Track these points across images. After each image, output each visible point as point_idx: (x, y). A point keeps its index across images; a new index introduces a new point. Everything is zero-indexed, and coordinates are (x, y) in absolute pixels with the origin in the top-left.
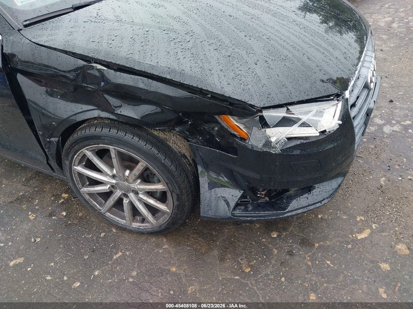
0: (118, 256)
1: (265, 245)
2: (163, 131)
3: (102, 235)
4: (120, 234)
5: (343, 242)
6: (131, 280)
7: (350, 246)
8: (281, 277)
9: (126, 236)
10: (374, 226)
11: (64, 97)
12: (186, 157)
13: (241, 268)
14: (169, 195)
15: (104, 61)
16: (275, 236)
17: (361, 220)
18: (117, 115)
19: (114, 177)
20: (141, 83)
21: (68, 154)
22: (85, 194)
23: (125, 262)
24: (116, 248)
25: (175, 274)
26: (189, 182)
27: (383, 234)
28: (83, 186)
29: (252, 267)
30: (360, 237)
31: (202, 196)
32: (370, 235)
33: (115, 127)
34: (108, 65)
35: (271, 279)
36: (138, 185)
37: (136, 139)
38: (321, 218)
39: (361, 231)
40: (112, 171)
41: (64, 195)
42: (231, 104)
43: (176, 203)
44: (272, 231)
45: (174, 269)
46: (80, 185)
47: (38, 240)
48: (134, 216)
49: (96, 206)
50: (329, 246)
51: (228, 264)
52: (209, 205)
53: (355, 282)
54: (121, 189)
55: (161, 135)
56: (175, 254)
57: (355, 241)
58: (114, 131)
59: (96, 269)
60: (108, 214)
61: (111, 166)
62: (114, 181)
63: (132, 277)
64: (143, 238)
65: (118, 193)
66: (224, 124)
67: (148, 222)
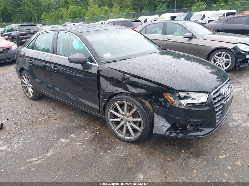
0: (118, 148)
1: (178, 153)
2: (144, 99)
3: (112, 141)
4: (119, 141)
5: (212, 158)
6: (122, 155)
7: (215, 159)
8: (183, 164)
9: (122, 143)
10: (228, 155)
11: (113, 85)
12: (150, 110)
13: (167, 159)
14: (142, 123)
15: (130, 74)
16: (183, 151)
17: (223, 152)
18: (130, 91)
19: (123, 115)
20: (140, 81)
21: (109, 104)
22: (110, 122)
23: (120, 150)
24: (117, 145)
25: (139, 156)
26: (150, 119)
27: (231, 158)
28: (110, 119)
29: (171, 159)
30: (220, 157)
31: (154, 125)
32: (225, 157)
33: (128, 95)
34: (131, 75)
35: (179, 164)
36: (131, 119)
37: (134, 100)
38: (205, 149)
39: (221, 155)
40: (123, 112)
41: (98, 127)
42: (169, 89)
43: (144, 126)
44: (182, 150)
45: (139, 155)
46: (110, 118)
47: (88, 139)
48: (126, 134)
49: (113, 128)
50: (206, 158)
51: (162, 156)
52: (157, 129)
53: (215, 170)
54: (124, 120)
55: (143, 101)
56: (140, 151)
57: (218, 158)
58: (127, 97)
59: (109, 150)
60: (117, 132)
61: (123, 111)
62: (123, 117)
63: (123, 155)
64: (128, 144)
65: (123, 122)
66: (166, 97)
67: (132, 136)
